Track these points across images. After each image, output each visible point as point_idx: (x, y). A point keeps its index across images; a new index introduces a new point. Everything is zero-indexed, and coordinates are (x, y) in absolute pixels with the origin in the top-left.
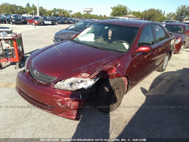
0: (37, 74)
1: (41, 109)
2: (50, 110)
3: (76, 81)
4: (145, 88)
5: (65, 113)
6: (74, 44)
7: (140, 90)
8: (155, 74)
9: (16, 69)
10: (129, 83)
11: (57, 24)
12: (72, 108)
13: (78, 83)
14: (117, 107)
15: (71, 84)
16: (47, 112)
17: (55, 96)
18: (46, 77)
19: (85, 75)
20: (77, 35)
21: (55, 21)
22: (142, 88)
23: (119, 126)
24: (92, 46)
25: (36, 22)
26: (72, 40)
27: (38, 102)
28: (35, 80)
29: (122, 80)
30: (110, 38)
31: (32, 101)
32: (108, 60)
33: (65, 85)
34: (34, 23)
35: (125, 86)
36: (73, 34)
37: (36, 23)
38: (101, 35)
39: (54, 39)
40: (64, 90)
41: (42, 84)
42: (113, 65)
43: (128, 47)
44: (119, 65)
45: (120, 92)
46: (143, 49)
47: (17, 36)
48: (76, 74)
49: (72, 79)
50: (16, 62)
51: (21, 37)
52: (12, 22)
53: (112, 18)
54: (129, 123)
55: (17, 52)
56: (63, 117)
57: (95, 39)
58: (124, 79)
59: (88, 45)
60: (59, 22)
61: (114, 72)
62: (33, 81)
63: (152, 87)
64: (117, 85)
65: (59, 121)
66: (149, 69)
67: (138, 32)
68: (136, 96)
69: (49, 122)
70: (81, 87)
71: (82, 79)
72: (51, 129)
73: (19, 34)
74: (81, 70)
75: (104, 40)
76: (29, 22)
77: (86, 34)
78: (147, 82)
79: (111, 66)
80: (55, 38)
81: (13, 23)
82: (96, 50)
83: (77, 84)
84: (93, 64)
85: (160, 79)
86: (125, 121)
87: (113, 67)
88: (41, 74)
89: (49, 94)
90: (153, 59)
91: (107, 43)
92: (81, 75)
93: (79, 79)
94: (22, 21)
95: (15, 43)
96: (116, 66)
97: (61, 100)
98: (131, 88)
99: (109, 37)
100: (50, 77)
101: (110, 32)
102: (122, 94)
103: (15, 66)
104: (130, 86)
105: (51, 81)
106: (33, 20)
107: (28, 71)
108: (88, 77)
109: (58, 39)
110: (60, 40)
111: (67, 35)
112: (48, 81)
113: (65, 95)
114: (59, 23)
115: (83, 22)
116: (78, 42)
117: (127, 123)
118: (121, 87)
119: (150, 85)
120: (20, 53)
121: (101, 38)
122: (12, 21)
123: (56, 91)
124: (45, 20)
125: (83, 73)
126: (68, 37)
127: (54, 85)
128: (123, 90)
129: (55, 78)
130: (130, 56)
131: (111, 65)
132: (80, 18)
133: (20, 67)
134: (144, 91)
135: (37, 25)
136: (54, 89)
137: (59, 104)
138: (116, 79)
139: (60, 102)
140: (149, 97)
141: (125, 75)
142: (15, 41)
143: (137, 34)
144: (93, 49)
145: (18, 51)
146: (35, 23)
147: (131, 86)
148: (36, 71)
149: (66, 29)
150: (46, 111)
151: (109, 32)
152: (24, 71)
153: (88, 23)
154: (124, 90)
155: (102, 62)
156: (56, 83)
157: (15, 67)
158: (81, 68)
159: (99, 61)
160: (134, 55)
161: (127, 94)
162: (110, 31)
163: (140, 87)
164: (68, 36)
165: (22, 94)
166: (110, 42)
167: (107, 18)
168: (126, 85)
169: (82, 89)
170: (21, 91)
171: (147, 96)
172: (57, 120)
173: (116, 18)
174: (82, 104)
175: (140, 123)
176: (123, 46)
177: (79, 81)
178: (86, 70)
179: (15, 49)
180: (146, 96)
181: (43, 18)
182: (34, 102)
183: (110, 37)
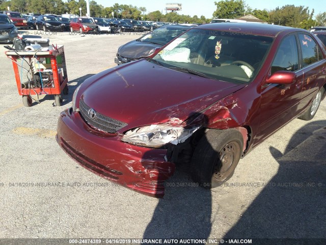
0: (93, 115)
1: (100, 175)
2: (114, 178)
3: (159, 130)
4: (277, 148)
5: (140, 184)
6: (154, 67)
7: (268, 151)
8: (296, 125)
9: (54, 106)
10: (251, 139)
11: (119, 31)
12: (151, 177)
13: (162, 133)
14: (227, 180)
15: (151, 136)
16: (109, 180)
17: (124, 154)
18: (109, 122)
19: (176, 120)
20: (158, 51)
21: (117, 26)
22: (271, 148)
23: (231, 212)
24: (187, 70)
25: (85, 27)
26: (150, 59)
27: (94, 163)
28: (90, 126)
29: (239, 132)
30: (217, 57)
31: (84, 160)
32: (216, 96)
33: (139, 136)
34: (81, 30)
35: (243, 143)
36: (150, 48)
37: (85, 29)
38: (201, 52)
39: (117, 58)
40: (137, 144)
41: (101, 134)
42: (225, 105)
43: (251, 74)
44: (235, 106)
45: (233, 153)
46: (280, 77)
47: (57, 51)
48: (161, 118)
49: (153, 128)
50: (56, 95)
51: (63, 53)
52: (46, 28)
53: (216, 21)
54: (249, 208)
55: (56, 78)
56: (135, 190)
57: (191, 57)
58: (242, 130)
59: (178, 69)
60: (123, 27)
61: (226, 118)
62: (85, 128)
63: (290, 147)
64: (230, 141)
65: (126, 197)
66: (286, 114)
67: (271, 47)
68: (261, 162)
69: (111, 197)
70: (168, 142)
71: (170, 128)
72: (115, 210)
73: (60, 48)
74: (169, 112)
75: (206, 61)
76: (73, 28)
77: (176, 49)
78: (282, 138)
79: (221, 107)
80: (118, 55)
81: (48, 29)
82: (193, 77)
83: (161, 136)
84: (188, 101)
85: (304, 133)
86: (241, 205)
87: (224, 109)
88: (100, 116)
89: (114, 151)
90: (293, 97)
91: (211, 65)
92: (169, 121)
93: (164, 128)
94: (62, 25)
95: (53, 63)
96: (230, 107)
97: (134, 161)
98: (253, 147)
99: (216, 55)
100: (116, 122)
101: (219, 46)
102: (237, 156)
103: (52, 101)
104: (252, 144)
105: (117, 129)
106: (80, 25)
107: (78, 110)
108: (181, 124)
109: (123, 57)
110: (126, 59)
111: (139, 51)
112: (112, 128)
113: (139, 153)
114: (122, 30)
115: (167, 29)
116: (161, 63)
117: (245, 209)
118: (237, 144)
119: (287, 143)
120: (62, 79)
121: (199, 56)
122: (45, 26)
123: (126, 147)
124: (100, 25)
125: (173, 116)
126: (141, 54)
127: (122, 136)
128: (239, 150)
129: (124, 125)
130: (255, 89)
131: (221, 105)
132: (159, 20)
133: (62, 103)
134: (275, 153)
135: (88, 33)
136: (122, 143)
137: (129, 168)
138: (228, 130)
139: (132, 165)
140: (285, 164)
141: (245, 124)
142: (55, 59)
143: (270, 50)
144: (189, 76)
145: (59, 75)
146: (83, 29)
147: (254, 144)
148: (92, 110)
149: (137, 40)
150: (107, 179)
151: (216, 45)
152: (71, 109)
153: (176, 29)
154: (241, 149)
155: (205, 98)
156: (124, 133)
157: (53, 104)
158: (169, 109)
159: (200, 98)
160: (262, 87)
161: (245, 158)
162: (218, 43)
163: (268, 147)
164: (141, 52)
165: (68, 148)
166: (216, 63)
167: (208, 21)
168: (245, 142)
169: (169, 145)
170: (66, 143)
171: (281, 163)
172: (125, 195)
173: (224, 21)
174: (169, 170)
175: (270, 209)
176: (243, 71)
177: (165, 131)
178: (176, 111)
179: (54, 73)
180: (279, 162)
181: (96, 21)
182: (88, 163)
183: (219, 55)
